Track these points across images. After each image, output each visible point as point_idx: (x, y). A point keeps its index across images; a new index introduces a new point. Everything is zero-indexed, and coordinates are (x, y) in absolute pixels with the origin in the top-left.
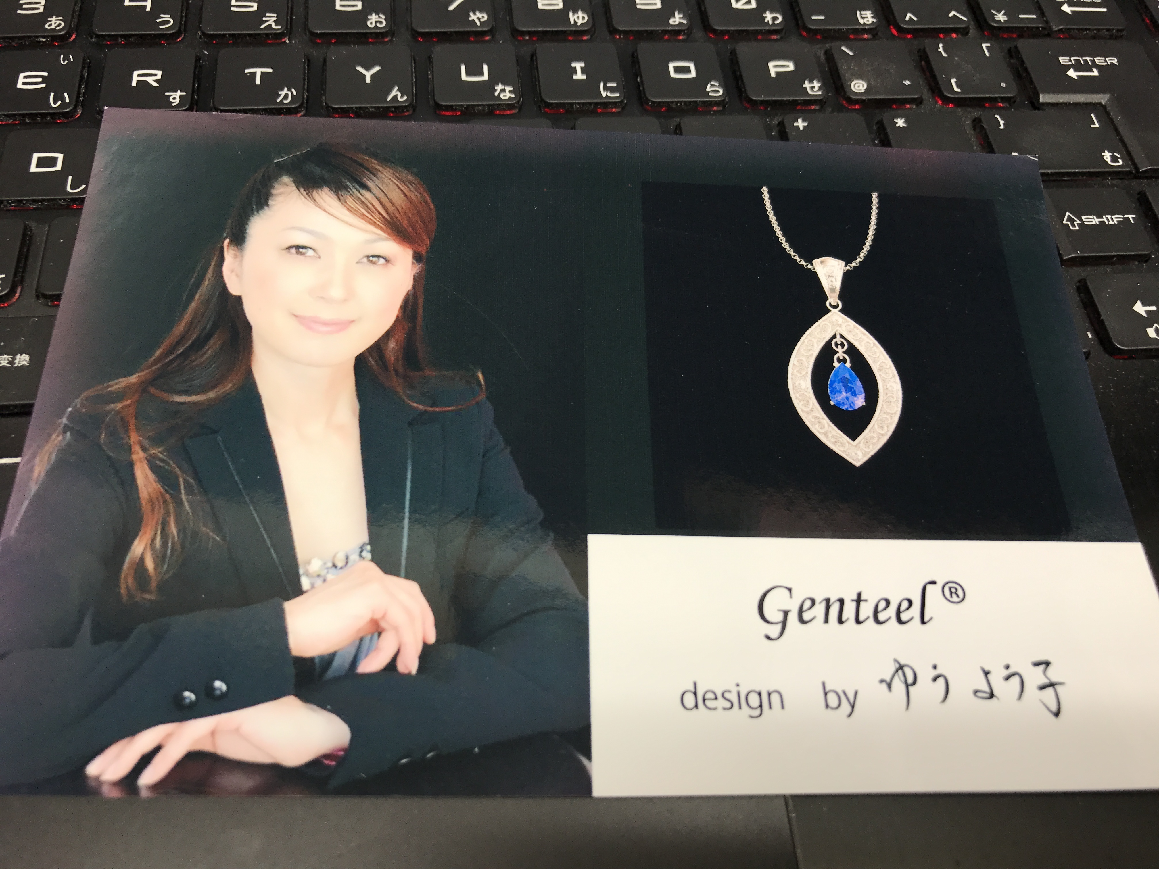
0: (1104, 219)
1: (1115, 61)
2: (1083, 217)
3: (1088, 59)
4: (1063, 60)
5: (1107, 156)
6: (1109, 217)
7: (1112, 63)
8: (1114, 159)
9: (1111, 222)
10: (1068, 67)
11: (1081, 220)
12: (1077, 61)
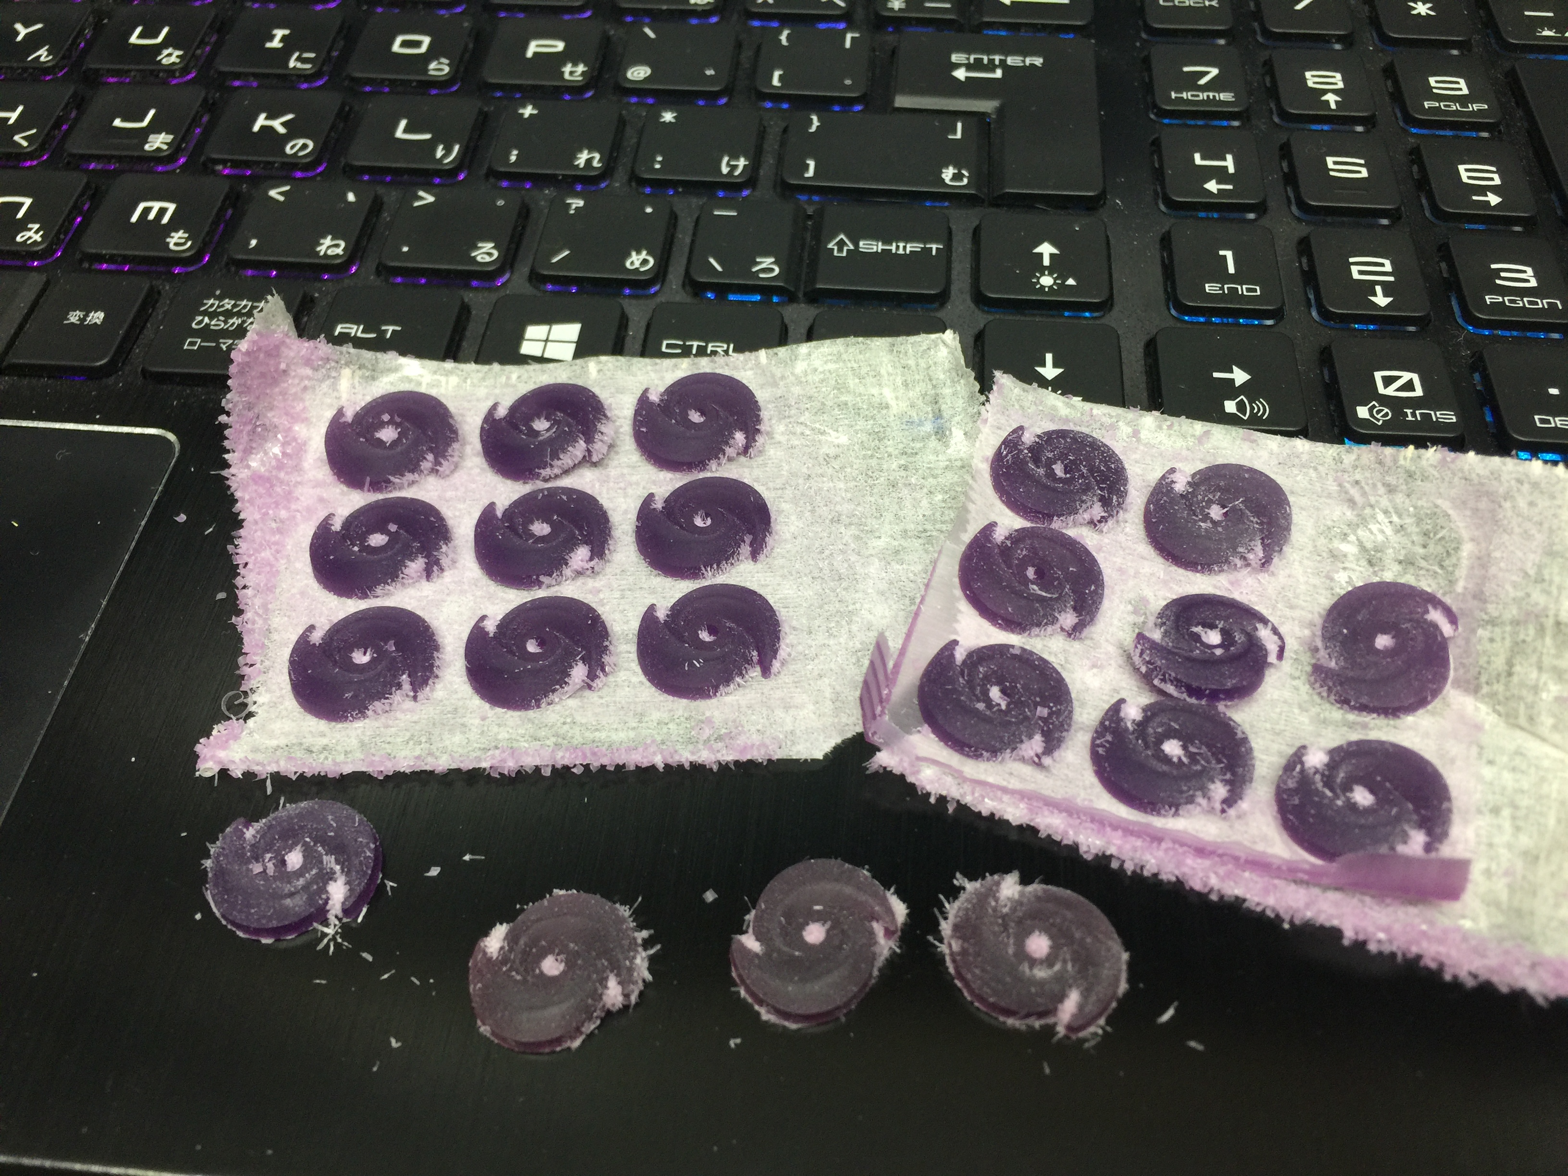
0: (893, 248)
1: (1038, 61)
2: (861, 244)
3: (997, 58)
4: (955, 58)
5: (948, 174)
6: (901, 245)
7: (1032, 65)
8: (957, 177)
9: (901, 251)
10: (957, 66)
11: (856, 245)
12: (978, 61)
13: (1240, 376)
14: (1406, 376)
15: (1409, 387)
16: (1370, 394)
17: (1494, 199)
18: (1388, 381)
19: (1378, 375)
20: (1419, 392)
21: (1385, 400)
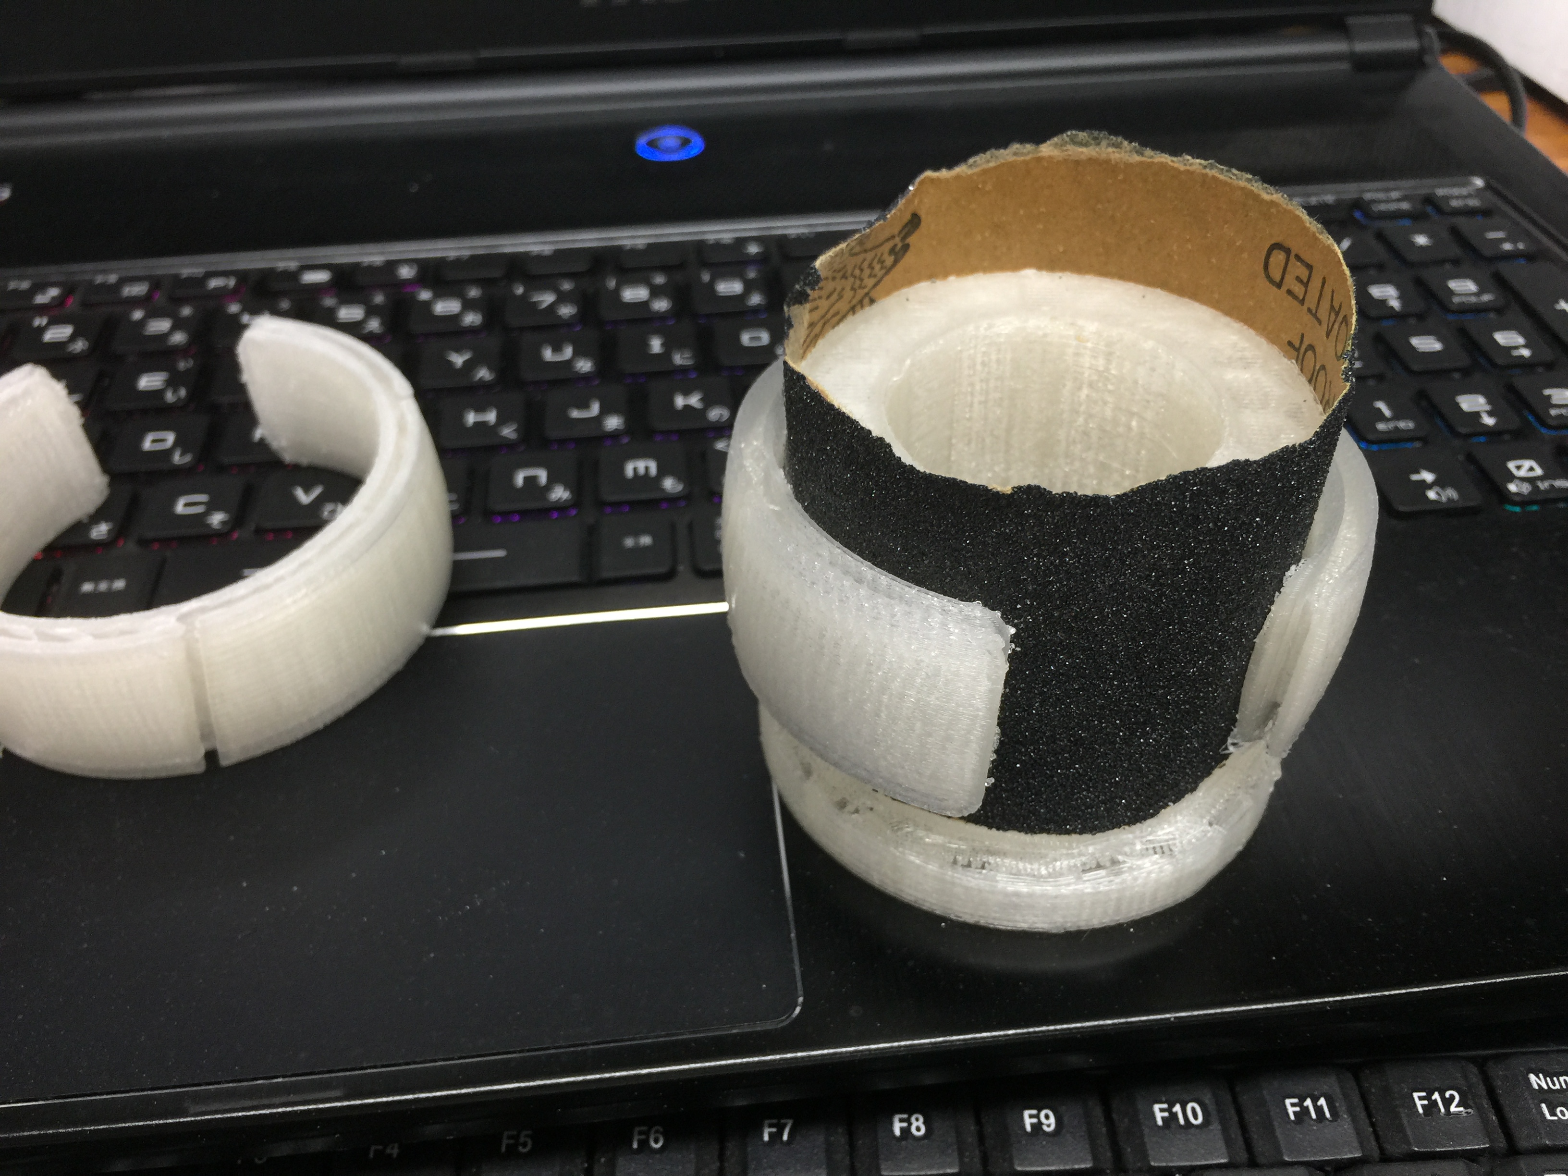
13: (1428, 477)
14: (1527, 464)
15: (1531, 469)
16: (1511, 477)
17: (1526, 353)
18: (1519, 468)
19: (1511, 465)
20: (1539, 472)
21: (1523, 479)
